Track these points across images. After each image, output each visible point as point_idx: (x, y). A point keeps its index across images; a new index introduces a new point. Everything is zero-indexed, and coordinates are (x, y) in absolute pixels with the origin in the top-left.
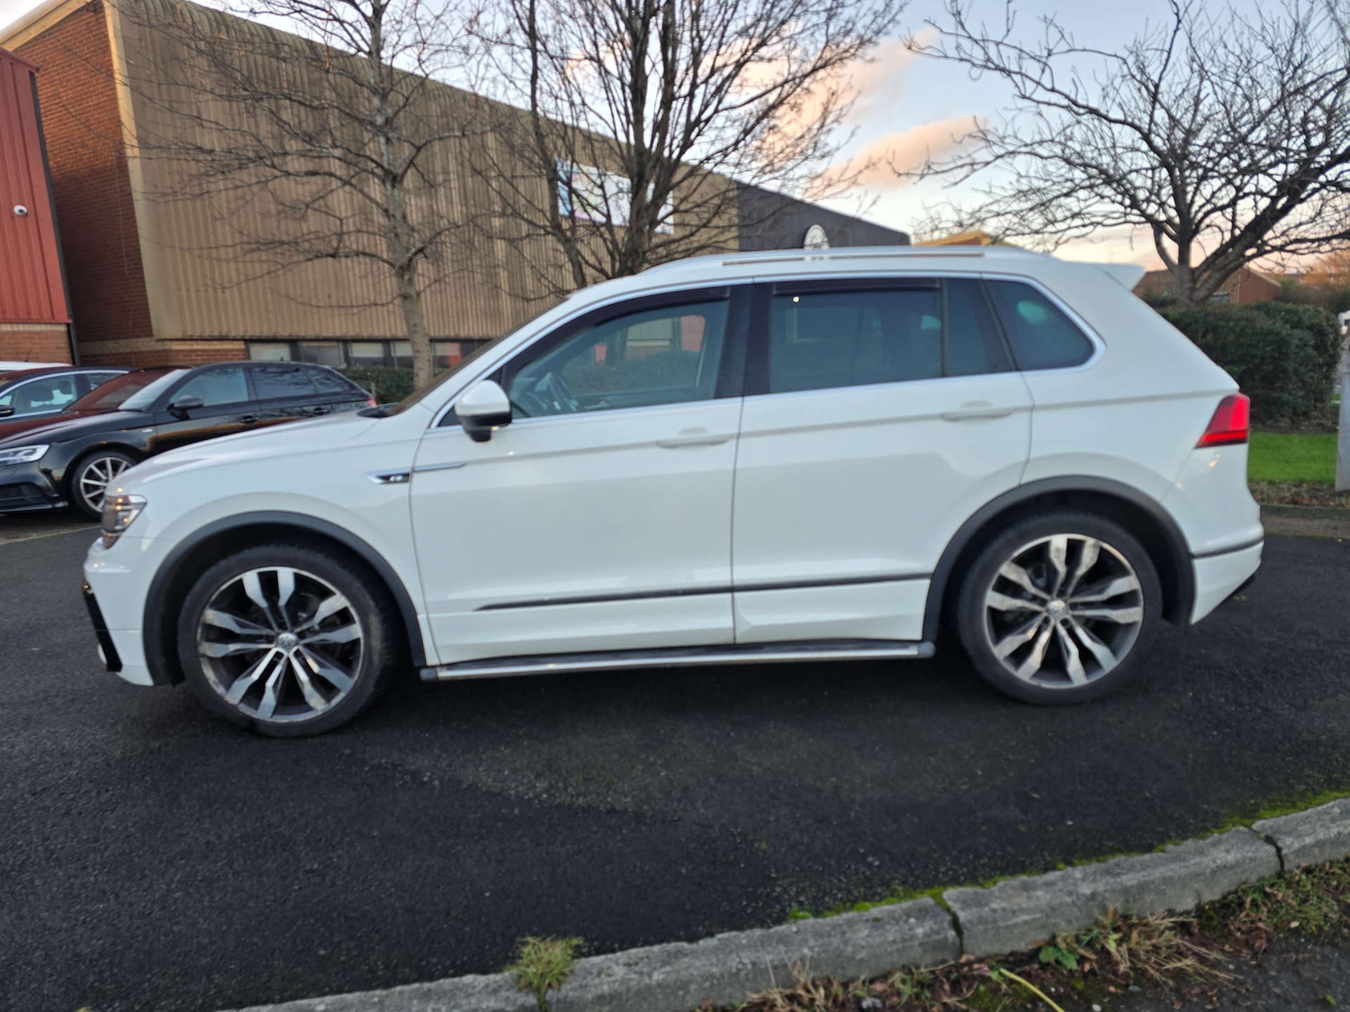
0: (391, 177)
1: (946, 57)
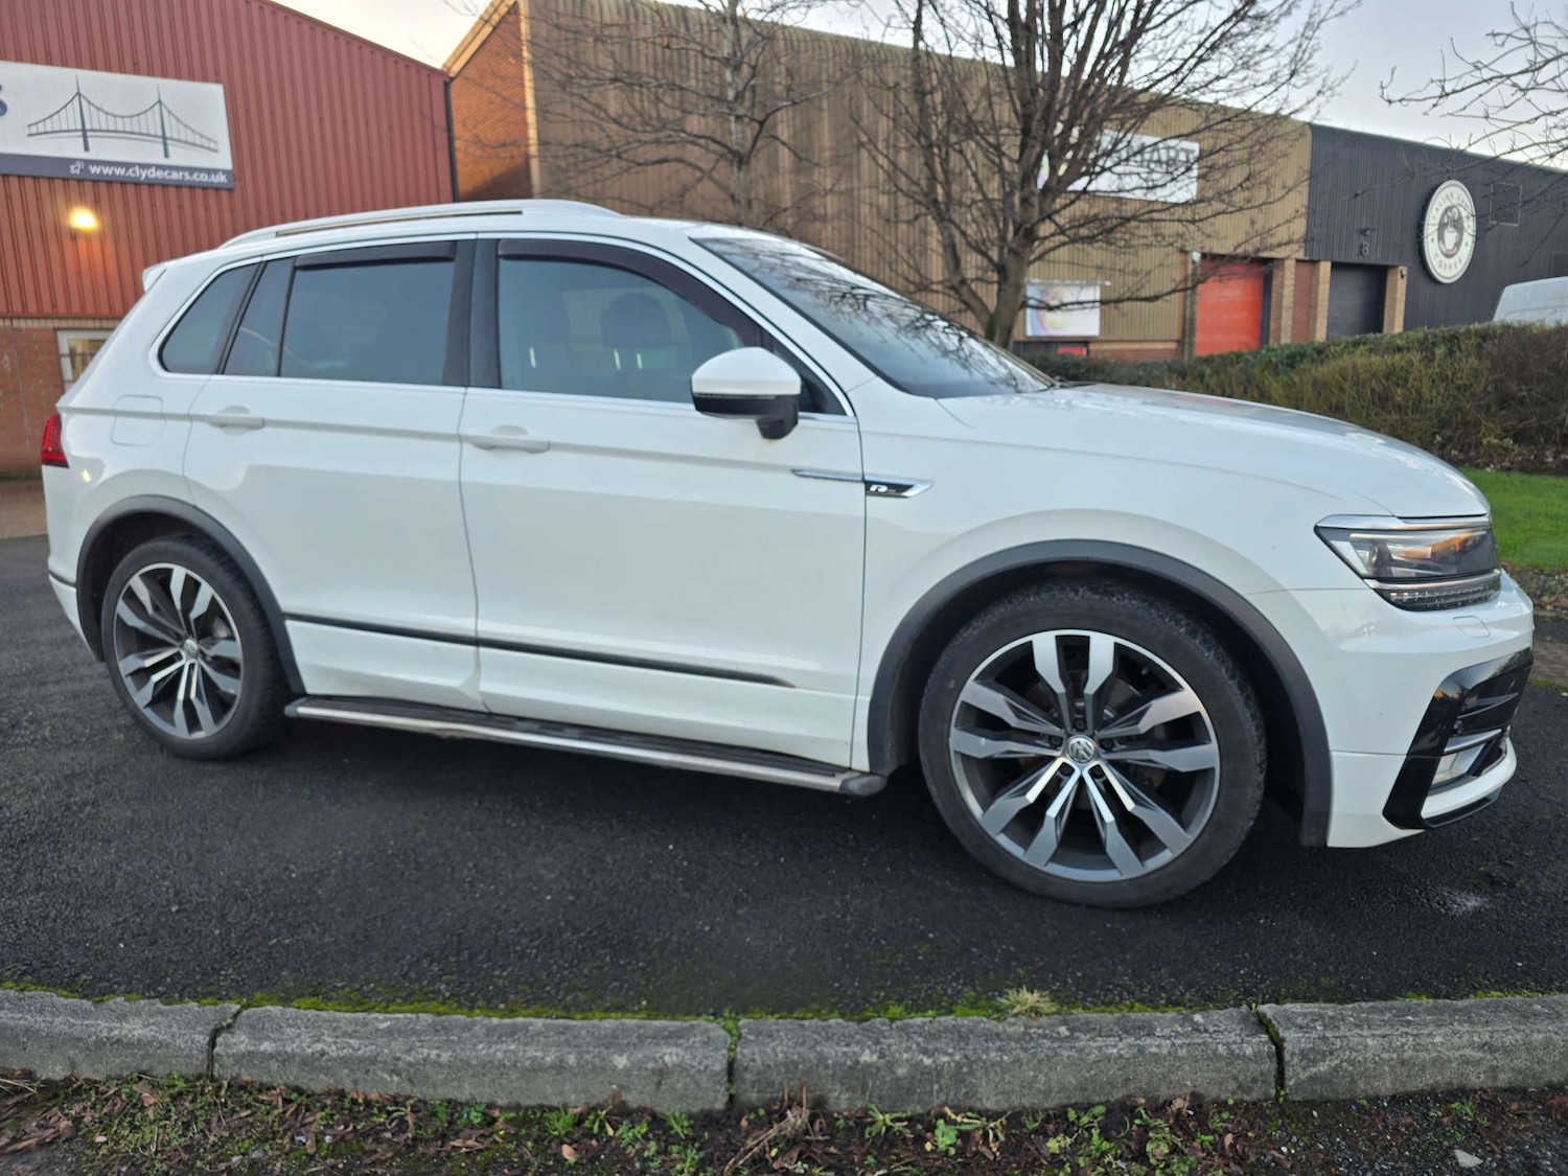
0: (738, 160)
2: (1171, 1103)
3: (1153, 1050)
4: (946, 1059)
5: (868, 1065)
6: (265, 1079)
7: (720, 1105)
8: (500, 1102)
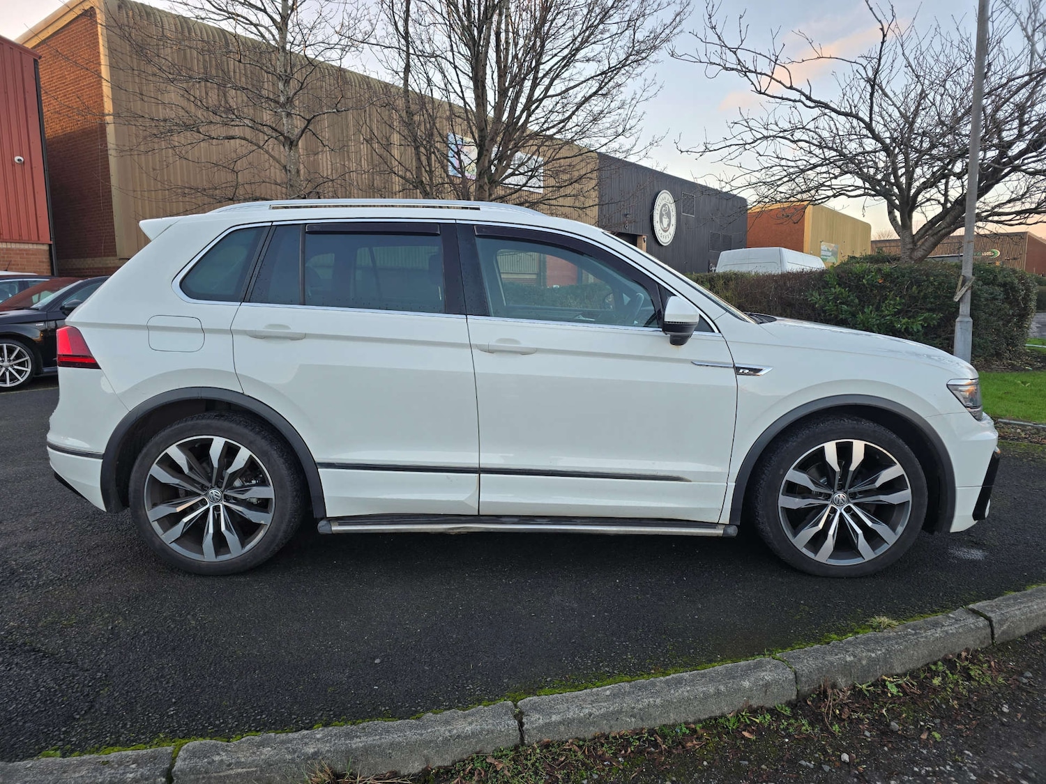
0: (289, 143)
1: (701, 62)
2: (961, 655)
3: (951, 631)
4: (880, 652)
5: (851, 662)
6: (557, 738)
7: (794, 697)
8: (690, 720)
